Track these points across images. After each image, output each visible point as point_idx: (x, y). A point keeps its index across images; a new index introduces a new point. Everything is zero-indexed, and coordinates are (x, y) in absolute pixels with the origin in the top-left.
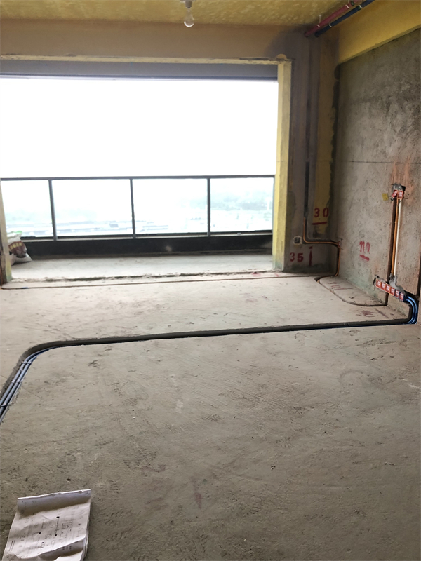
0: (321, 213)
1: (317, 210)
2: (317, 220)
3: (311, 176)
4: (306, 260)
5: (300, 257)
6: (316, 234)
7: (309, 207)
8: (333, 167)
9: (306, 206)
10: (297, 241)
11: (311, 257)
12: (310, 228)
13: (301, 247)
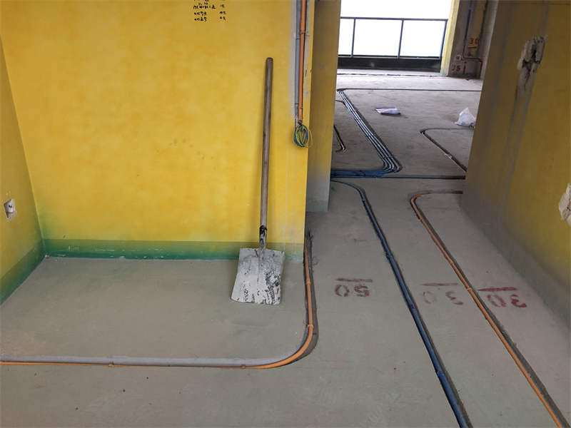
0: (474, 41)
1: (472, 40)
2: (471, 46)
3: (471, 19)
4: (462, 70)
5: (459, 68)
6: (469, 55)
7: (468, 37)
8: (485, 12)
9: (466, 37)
10: (458, 58)
11: (465, 68)
12: (467, 51)
13: (459, 62)
